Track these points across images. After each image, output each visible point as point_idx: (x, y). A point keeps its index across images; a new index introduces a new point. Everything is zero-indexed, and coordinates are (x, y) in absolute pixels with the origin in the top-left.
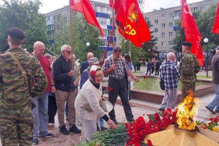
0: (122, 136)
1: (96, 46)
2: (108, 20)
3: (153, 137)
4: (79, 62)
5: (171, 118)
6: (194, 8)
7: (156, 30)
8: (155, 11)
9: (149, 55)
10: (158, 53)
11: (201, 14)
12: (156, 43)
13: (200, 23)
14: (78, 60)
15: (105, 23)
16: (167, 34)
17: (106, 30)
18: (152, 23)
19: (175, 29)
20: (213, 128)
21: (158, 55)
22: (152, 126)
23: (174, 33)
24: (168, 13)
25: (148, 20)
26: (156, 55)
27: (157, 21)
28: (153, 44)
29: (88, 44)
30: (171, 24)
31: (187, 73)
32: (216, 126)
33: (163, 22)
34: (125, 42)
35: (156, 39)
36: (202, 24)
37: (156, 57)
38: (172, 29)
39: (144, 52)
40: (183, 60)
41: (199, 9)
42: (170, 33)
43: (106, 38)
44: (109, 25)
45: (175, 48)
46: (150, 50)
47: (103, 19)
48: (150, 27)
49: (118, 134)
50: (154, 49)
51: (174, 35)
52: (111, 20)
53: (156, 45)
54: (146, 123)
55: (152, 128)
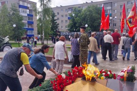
1: (21, 27)
2: (28, 10)
4: (8, 38)
5: (77, 73)
6: (79, 7)
7: (58, 19)
8: (57, 7)
9: (55, 33)
10: (60, 32)
11: (83, 11)
12: (59, 27)
13: (82, 15)
14: (8, 36)
15: (26, 12)
16: (64, 21)
17: (26, 17)
18: (56, 14)
19: (69, 18)
20: (101, 78)
23: (68, 21)
24: (65, 9)
25: (54, 12)
26: (59, 33)
27: (58, 13)
28: (57, 27)
29: (14, 26)
30: (66, 15)
32: (102, 76)
33: (62, 14)
34: (40, 25)
35: (58, 24)
36: (83, 16)
37: (59, 35)
38: (67, 19)
39: (52, 32)
40: (81, 37)
41: (81, 8)
42: (66, 21)
43: (27, 22)
44: (29, 13)
45: (69, 30)
46: (55, 31)
47: (25, 10)
48: (55, 17)
50: (57, 30)
51: (68, 23)
52: (30, 10)
53: (59, 28)
54: (64, 79)
55: (68, 82)
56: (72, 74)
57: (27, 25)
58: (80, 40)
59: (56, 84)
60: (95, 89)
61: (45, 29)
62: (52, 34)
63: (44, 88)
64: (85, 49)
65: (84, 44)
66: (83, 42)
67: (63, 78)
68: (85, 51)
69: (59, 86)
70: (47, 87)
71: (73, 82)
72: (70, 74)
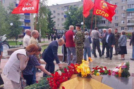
0: (46, 87)
1: (18, 26)
4: (5, 36)
5: (73, 70)
6: (75, 5)
7: (55, 17)
8: (53, 5)
9: (51, 31)
10: (56, 30)
11: (78, 9)
12: (55, 25)
13: (78, 13)
14: (5, 35)
16: (61, 19)
17: (23, 15)
18: (52, 12)
19: (65, 16)
20: (97, 74)
21: (57, 32)
22: (64, 77)
23: (64, 19)
24: (61, 7)
25: (50, 11)
26: (55, 31)
27: (54, 12)
28: (53, 25)
29: (12, 24)
30: (62, 14)
32: (98, 73)
33: (58, 12)
34: (37, 23)
35: (55, 22)
37: (55, 33)
38: (63, 17)
39: (49, 30)
40: (76, 35)
41: (77, 6)
42: (62, 19)
43: (24, 20)
45: (65, 28)
46: (51, 29)
48: (51, 15)
49: (43, 86)
50: (54, 28)
51: (64, 21)
53: (55, 26)
54: (60, 75)
55: (64, 78)
56: (68, 71)
57: (24, 23)
58: (75, 37)
59: (52, 81)
60: (90, 85)
61: (42, 27)
62: (49, 32)
63: (41, 85)
64: (80, 46)
65: (79, 42)
66: (79, 39)
68: (80, 48)
69: (56, 82)
70: (43, 84)
71: (69, 79)
72: (66, 71)
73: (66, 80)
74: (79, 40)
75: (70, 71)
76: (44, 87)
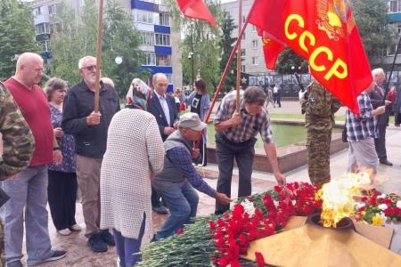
0: (204, 249)
1: (135, 64)
2: (156, 16)
3: (266, 247)
5: (294, 202)
9: (231, 80)
10: (247, 76)
12: (243, 60)
15: (150, 20)
17: (152, 34)
18: (236, 22)
20: (374, 219)
21: (248, 82)
22: (262, 223)
25: (229, 17)
26: (244, 80)
29: (119, 60)
31: (317, 113)
32: (377, 214)
34: (190, 57)
35: (243, 52)
37: (243, 84)
40: (310, 89)
43: (153, 49)
44: (158, 24)
46: (232, 72)
47: (147, 14)
48: (232, 30)
49: (195, 245)
52: (161, 15)
53: (243, 63)
54: (250, 217)
55: (261, 226)
56: (276, 203)
57: (154, 58)
58: (306, 97)
59: (225, 233)
60: (350, 254)
61: (202, 69)
63: (190, 243)
64: (322, 125)
65: (319, 110)
66: (317, 102)
67: (247, 215)
68: (321, 131)
69: (234, 238)
70: (198, 240)
71: (278, 229)
72: (270, 205)
73: (269, 233)
74: (319, 106)
75: (282, 205)
76: (197, 248)
